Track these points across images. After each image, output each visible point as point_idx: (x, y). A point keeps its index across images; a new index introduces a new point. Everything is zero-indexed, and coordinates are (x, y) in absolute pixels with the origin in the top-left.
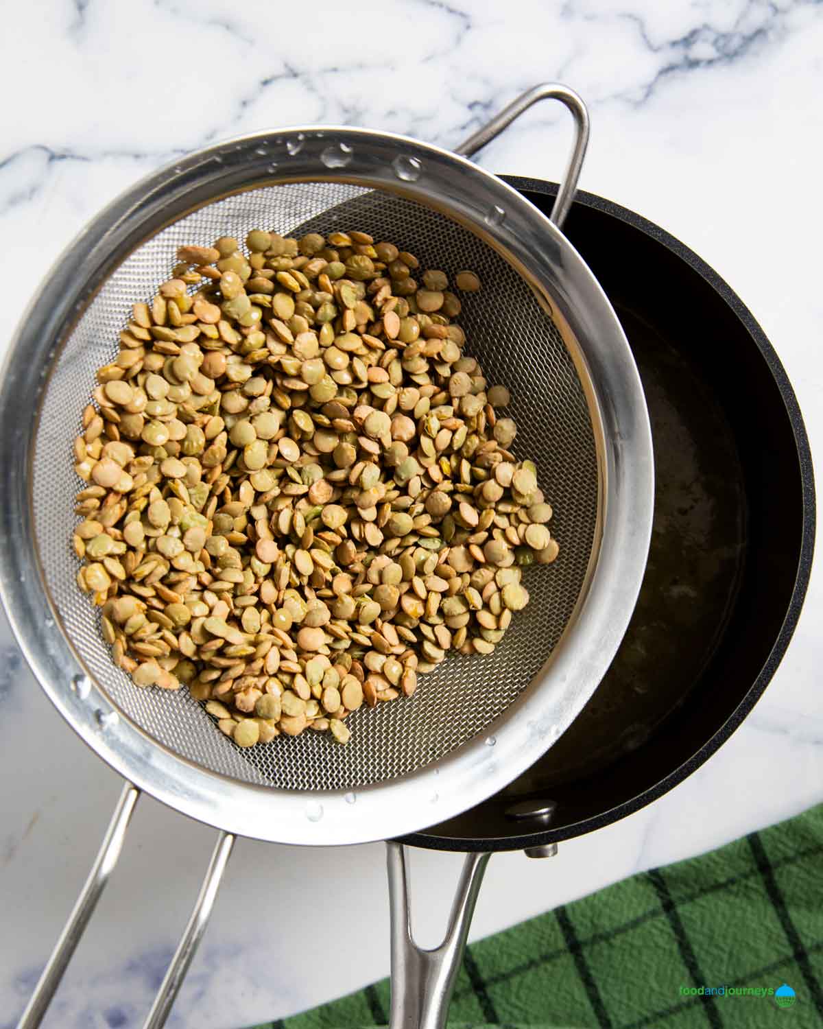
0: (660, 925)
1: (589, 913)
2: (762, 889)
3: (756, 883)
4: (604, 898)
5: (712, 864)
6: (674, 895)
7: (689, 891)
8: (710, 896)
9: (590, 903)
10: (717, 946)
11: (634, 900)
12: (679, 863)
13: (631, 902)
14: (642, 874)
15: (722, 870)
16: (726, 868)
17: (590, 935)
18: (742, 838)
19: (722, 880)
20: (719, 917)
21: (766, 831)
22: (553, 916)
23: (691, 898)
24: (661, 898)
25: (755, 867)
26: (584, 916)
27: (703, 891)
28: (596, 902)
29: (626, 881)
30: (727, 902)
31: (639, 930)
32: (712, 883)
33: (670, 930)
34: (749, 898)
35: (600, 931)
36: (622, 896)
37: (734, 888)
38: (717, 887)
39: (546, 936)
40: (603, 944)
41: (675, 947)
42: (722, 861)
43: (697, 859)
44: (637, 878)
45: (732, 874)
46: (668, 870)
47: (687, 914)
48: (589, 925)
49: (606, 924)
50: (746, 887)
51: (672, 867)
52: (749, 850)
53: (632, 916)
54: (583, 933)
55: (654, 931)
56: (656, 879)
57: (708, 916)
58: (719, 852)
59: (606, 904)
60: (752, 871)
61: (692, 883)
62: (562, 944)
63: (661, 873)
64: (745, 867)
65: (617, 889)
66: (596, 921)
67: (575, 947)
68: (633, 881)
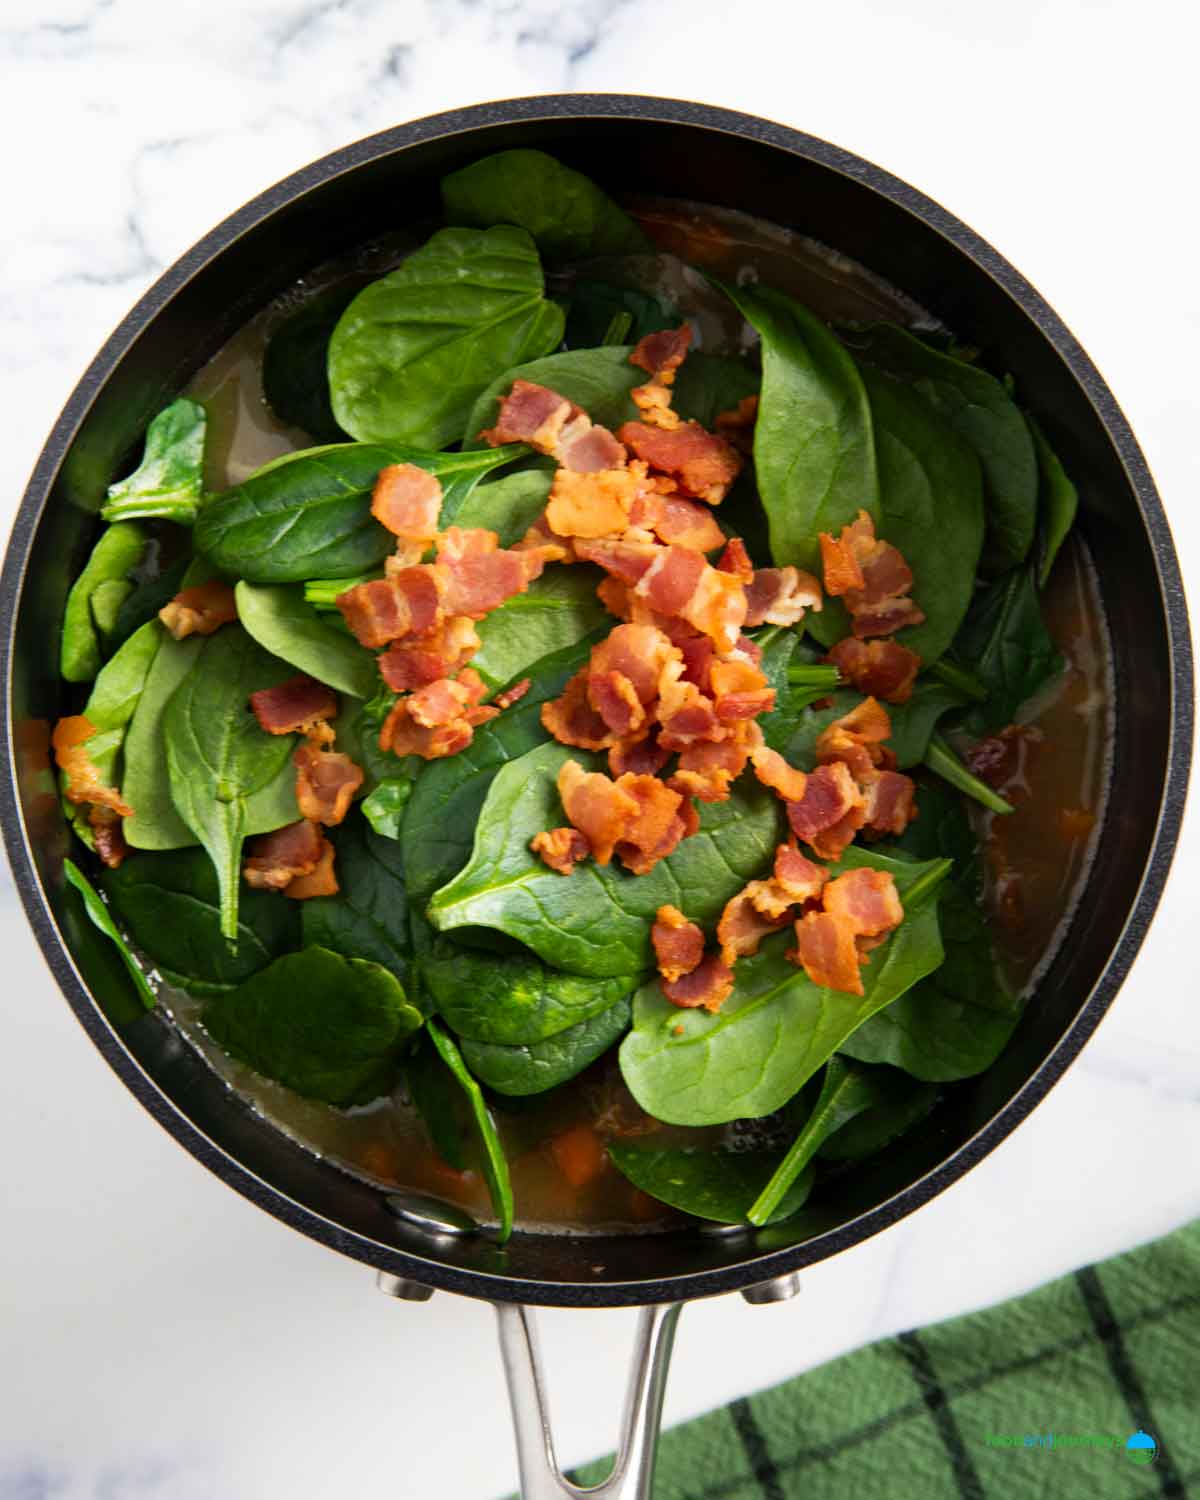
0: (919, 1432)
1: (791, 1411)
2: (1103, 1367)
3: (1091, 1356)
4: (818, 1384)
5: (1012, 1323)
6: (945, 1378)
7: (972, 1372)
8: (1009, 1381)
9: (793, 1393)
10: (1023, 1473)
11: (873, 1387)
12: (953, 1322)
13: (866, 1390)
14: (888, 1341)
15: (1031, 1333)
16: (1038, 1329)
17: (793, 1452)
18: (1066, 1278)
19: (1030, 1351)
20: (1026, 1420)
21: (1109, 1264)
22: (727, 1417)
23: (975, 1384)
24: (923, 1383)
25: (1090, 1328)
26: (783, 1416)
27: (998, 1372)
28: (804, 1391)
29: (858, 1354)
30: (1041, 1392)
31: (881, 1442)
32: (1013, 1356)
33: (939, 1443)
34: (1080, 1385)
35: (812, 1444)
36: (851, 1379)
37: (1053, 1366)
38: (1022, 1364)
39: (714, 1453)
40: (818, 1467)
41: (947, 1473)
42: (1031, 1318)
43: (985, 1315)
44: (877, 1348)
45: (1048, 1340)
46: (934, 1335)
47: (969, 1414)
48: (791, 1431)
49: (822, 1431)
50: (1075, 1364)
51: (941, 1328)
52: (1079, 1297)
53: (868, 1417)
54: (780, 1448)
55: (909, 1444)
56: (913, 1350)
57: (1005, 1417)
58: (1025, 1301)
59: (821, 1395)
60: (1085, 1335)
61: (976, 1357)
62: (742, 1466)
63: (920, 1338)
64: (1072, 1328)
65: (841, 1368)
66: (804, 1425)
67: (766, 1473)
68: (870, 1353)
